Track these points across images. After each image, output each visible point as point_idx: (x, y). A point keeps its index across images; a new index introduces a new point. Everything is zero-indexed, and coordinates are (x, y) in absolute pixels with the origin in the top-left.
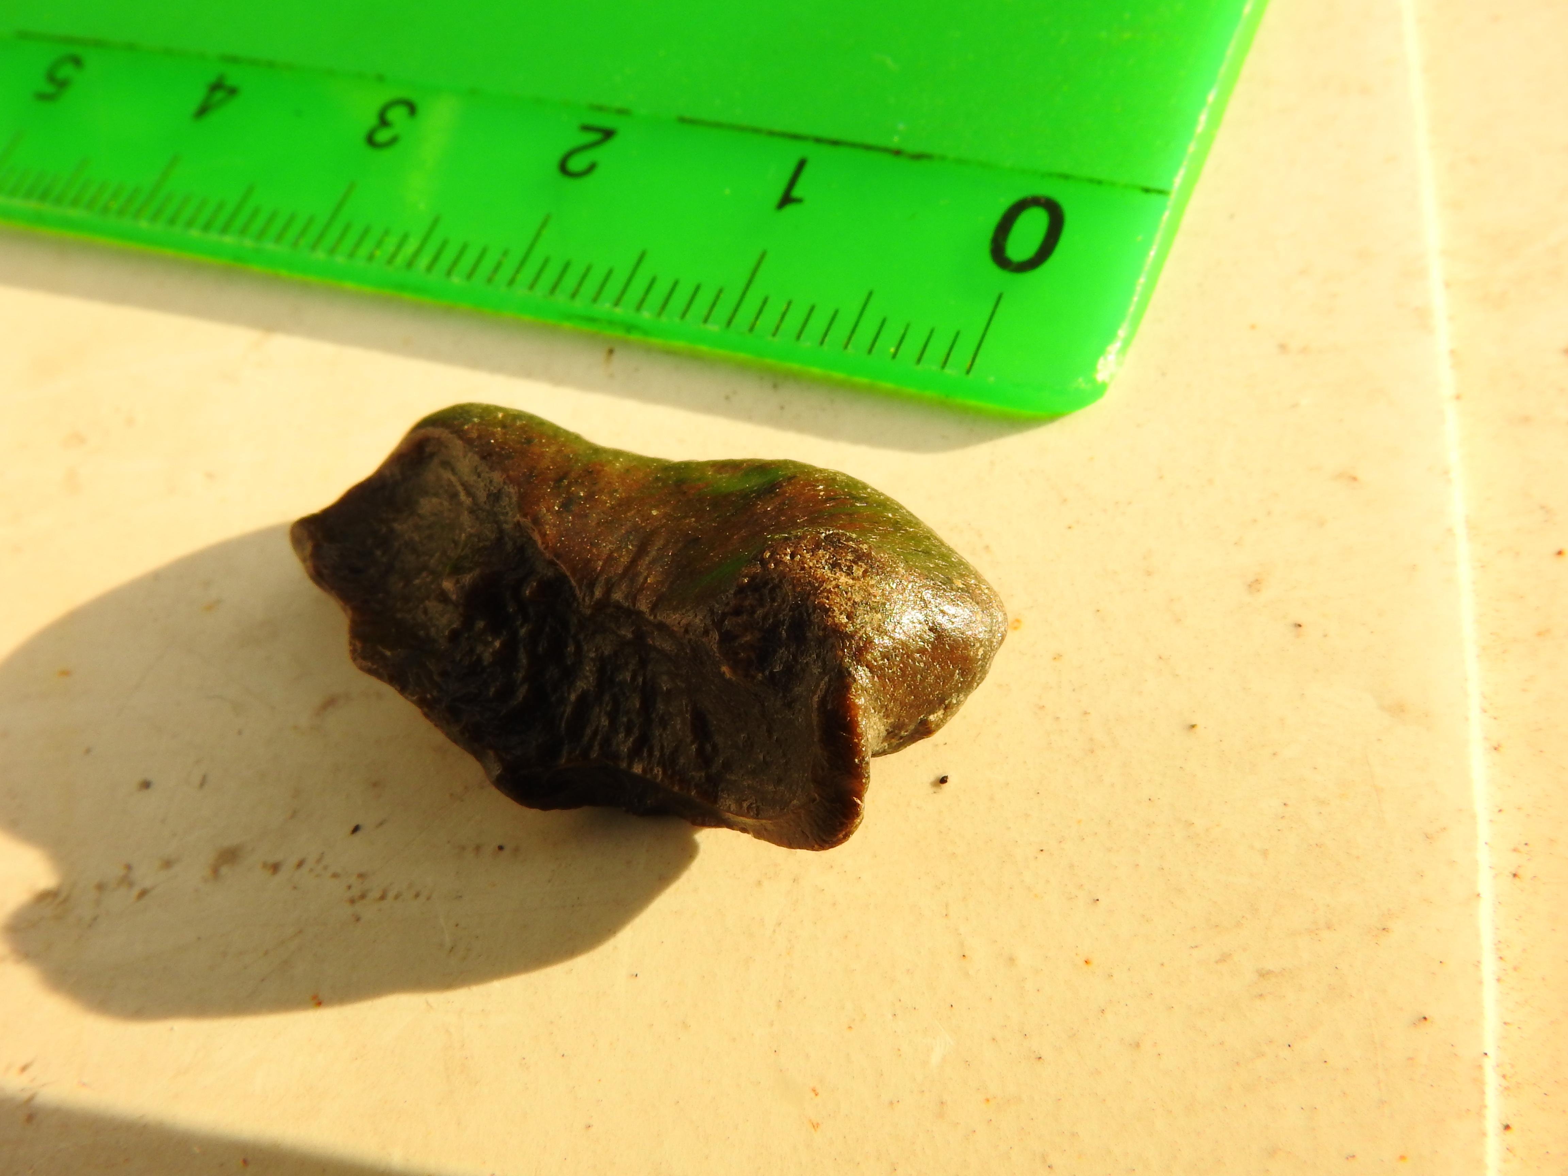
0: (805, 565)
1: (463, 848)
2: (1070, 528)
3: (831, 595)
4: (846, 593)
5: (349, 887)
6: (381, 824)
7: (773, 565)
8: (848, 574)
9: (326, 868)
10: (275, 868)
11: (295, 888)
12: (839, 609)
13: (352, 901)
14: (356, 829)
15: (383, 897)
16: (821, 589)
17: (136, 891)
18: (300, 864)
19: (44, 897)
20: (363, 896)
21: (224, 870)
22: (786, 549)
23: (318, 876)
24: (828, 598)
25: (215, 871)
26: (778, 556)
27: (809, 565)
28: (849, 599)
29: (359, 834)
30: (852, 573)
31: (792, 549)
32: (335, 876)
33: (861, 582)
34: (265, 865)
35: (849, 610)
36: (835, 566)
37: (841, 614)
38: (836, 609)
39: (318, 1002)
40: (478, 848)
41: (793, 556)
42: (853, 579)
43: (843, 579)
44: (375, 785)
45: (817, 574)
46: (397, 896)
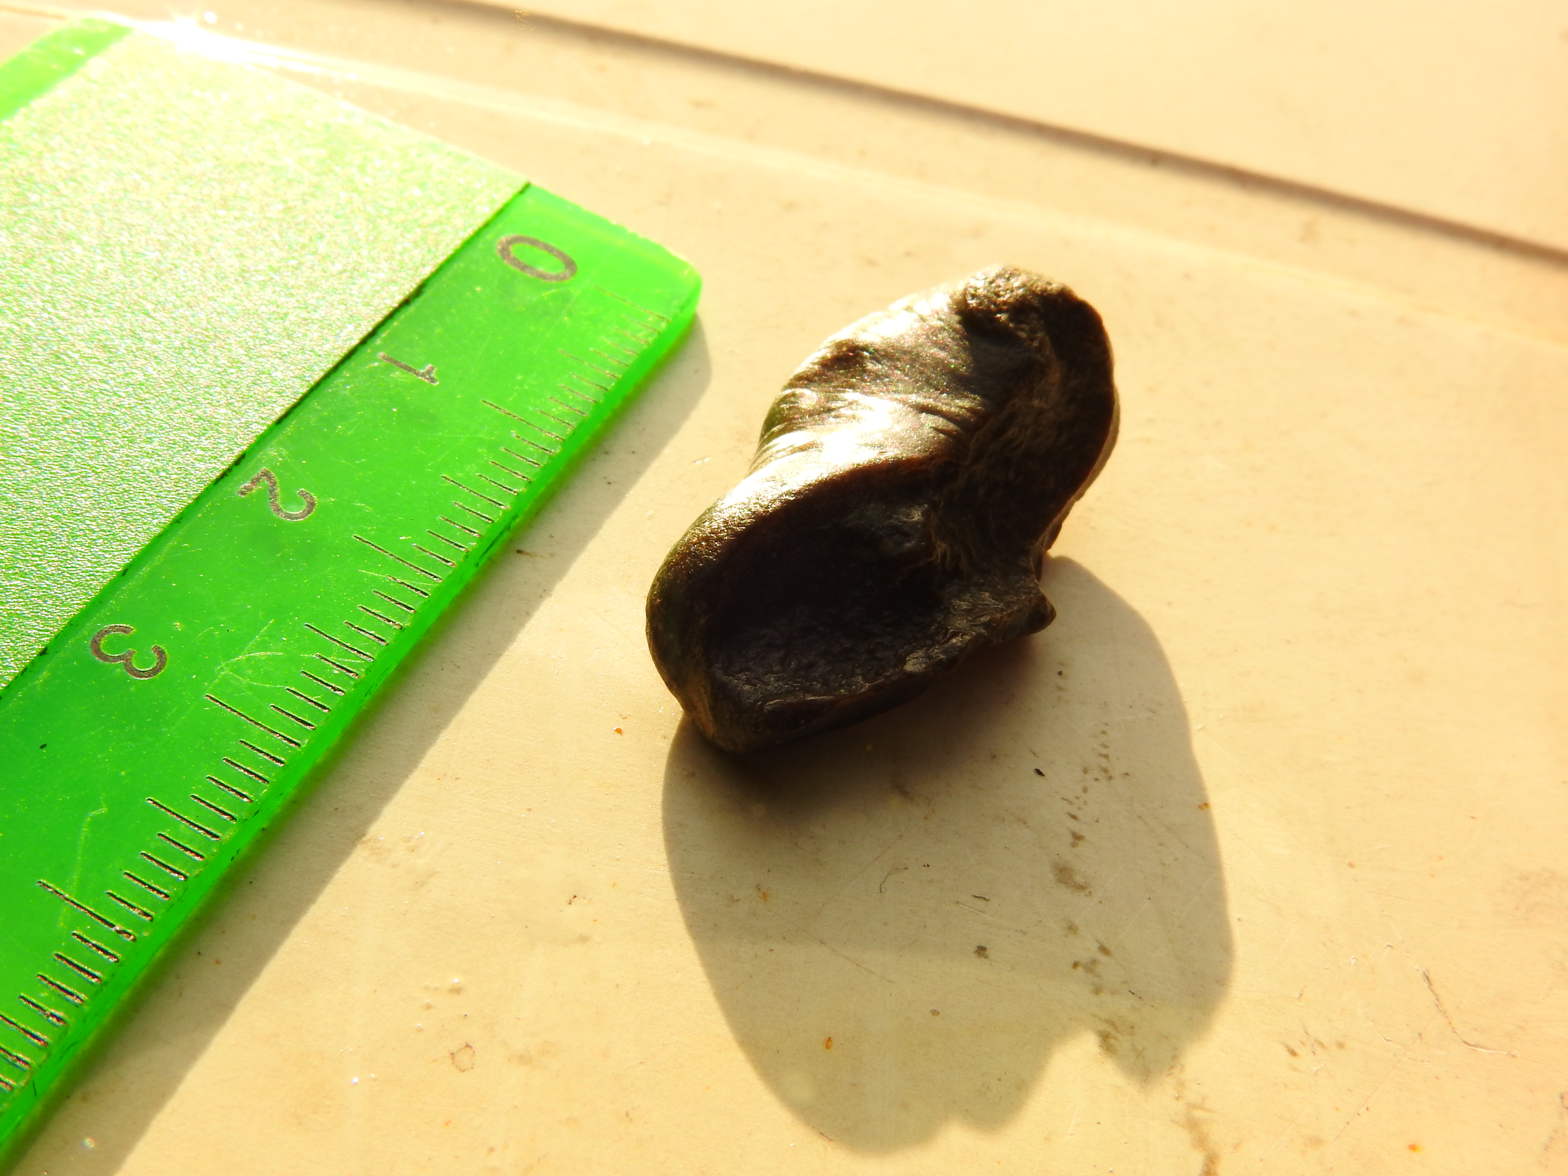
5: (1096, 779)
6: (1034, 754)
9: (1077, 797)
10: (1077, 838)
11: (1097, 822)
13: (1110, 778)
14: (1039, 772)
15: (1106, 756)
17: (1103, 958)
18: (1074, 817)
20: (1105, 770)
23: (1085, 803)
25: (1081, 888)
29: (1045, 771)
32: (1085, 790)
34: (1074, 845)
39: (1205, 805)
46: (1106, 747)
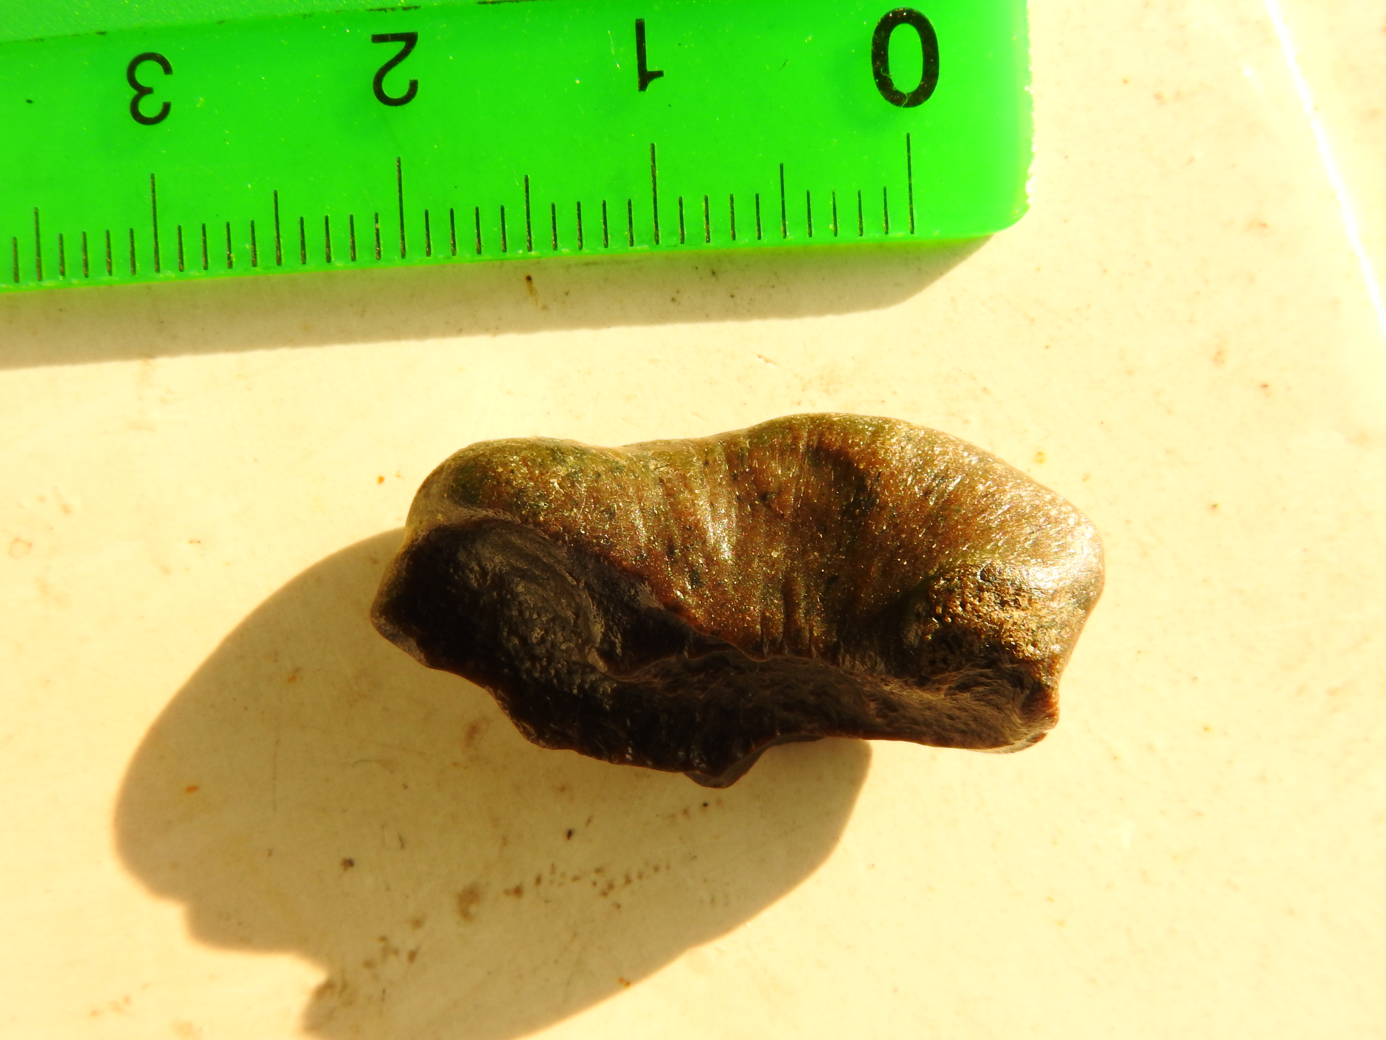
0: (980, 614)
1: (673, 816)
2: (1047, 347)
3: (1013, 633)
4: (1024, 625)
5: (595, 884)
6: (589, 821)
7: (949, 619)
8: (1017, 608)
9: (563, 875)
10: (518, 891)
11: (547, 901)
12: (1024, 642)
13: (604, 894)
14: (570, 834)
15: (628, 881)
16: (1003, 631)
17: (404, 956)
18: (538, 881)
19: (323, 991)
20: (611, 887)
21: (473, 909)
22: (955, 602)
23: (561, 884)
24: (1011, 636)
25: (465, 914)
26: (951, 610)
27: (983, 613)
28: (1028, 630)
29: (575, 838)
30: (1020, 606)
31: (960, 600)
32: (576, 879)
33: (1030, 611)
34: (507, 892)
35: (1032, 640)
36: (1003, 604)
37: (1027, 645)
38: (1021, 643)
39: (626, 983)
40: (686, 812)
41: (963, 605)
42: (1023, 610)
43: (1017, 614)
44: (562, 789)
45: (994, 619)
46: (640, 876)
